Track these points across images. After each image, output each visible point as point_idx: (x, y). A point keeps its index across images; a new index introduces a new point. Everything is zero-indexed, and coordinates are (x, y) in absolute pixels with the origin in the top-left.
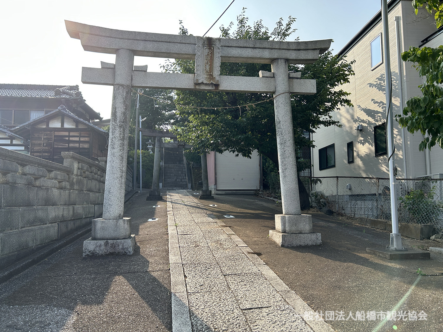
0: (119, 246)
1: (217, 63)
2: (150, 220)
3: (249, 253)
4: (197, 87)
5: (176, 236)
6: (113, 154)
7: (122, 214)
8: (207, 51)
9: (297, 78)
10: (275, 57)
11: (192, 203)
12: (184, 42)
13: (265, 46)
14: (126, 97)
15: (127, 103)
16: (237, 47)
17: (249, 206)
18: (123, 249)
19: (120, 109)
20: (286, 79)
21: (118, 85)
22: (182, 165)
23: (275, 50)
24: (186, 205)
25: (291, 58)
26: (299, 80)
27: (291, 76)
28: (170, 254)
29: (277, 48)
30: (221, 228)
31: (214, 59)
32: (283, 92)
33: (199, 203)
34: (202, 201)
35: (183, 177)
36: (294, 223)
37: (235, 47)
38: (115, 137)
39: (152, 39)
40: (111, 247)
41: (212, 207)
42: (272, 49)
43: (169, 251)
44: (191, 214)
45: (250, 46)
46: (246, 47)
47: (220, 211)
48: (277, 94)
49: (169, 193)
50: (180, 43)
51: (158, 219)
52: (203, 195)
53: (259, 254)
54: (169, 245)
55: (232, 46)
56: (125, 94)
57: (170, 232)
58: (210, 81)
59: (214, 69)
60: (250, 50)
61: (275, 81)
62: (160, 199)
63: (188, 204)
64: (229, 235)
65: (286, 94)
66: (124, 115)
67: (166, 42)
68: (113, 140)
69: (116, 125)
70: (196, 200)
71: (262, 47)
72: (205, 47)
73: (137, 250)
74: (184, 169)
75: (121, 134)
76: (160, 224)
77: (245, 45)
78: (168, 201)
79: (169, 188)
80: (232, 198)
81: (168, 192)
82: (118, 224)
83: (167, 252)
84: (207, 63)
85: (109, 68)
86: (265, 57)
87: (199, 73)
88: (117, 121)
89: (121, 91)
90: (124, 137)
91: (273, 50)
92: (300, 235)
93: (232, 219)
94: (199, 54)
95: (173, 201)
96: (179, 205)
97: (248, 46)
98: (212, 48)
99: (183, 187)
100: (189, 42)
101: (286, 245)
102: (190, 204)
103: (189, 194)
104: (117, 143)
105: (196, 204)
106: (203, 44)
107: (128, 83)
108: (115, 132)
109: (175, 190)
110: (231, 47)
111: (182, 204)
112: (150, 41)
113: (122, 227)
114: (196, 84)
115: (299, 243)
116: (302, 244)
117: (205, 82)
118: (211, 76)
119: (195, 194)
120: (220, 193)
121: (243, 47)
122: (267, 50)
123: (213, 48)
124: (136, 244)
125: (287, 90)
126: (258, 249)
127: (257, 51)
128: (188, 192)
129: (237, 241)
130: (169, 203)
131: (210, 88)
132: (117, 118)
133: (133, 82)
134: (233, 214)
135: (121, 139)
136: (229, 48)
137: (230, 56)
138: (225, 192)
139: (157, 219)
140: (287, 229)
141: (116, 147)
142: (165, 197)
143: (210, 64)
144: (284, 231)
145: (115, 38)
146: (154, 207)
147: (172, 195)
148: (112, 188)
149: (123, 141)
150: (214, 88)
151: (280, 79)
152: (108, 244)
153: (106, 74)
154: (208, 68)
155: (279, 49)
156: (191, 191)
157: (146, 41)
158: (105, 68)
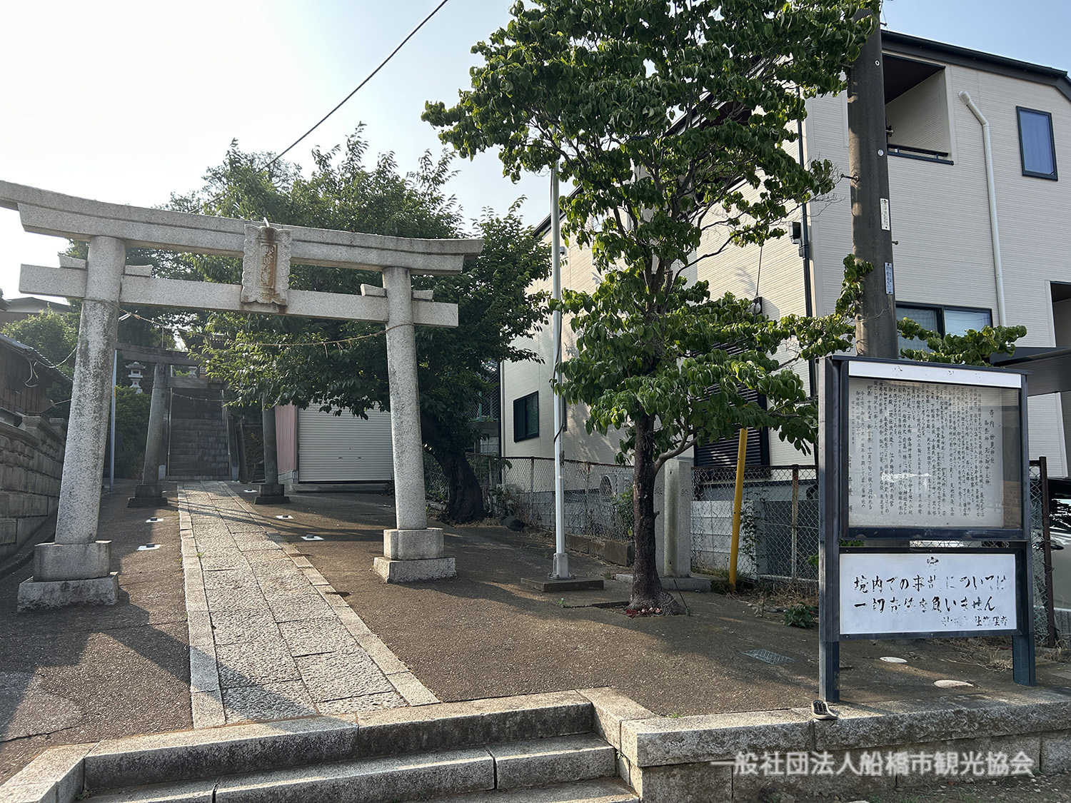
0: (89, 590)
1: (283, 270)
2: (142, 548)
3: (327, 593)
4: (246, 308)
5: (199, 573)
6: (80, 427)
7: (95, 534)
8: (265, 249)
9: (427, 300)
10: (388, 263)
11: (238, 513)
12: (222, 229)
13: (370, 245)
14: (108, 323)
15: (109, 333)
16: (321, 243)
17: (363, 516)
18: (97, 595)
19: (95, 344)
20: (407, 301)
21: (93, 300)
22: (217, 423)
23: (389, 252)
24: (222, 517)
25: (416, 267)
26: (429, 303)
27: (416, 296)
28: (187, 600)
29: (391, 248)
30: (288, 559)
31: (278, 263)
32: (400, 323)
33: (254, 511)
34: (261, 507)
35: (220, 450)
36: (411, 542)
37: (317, 242)
38: (85, 396)
39: (161, 222)
40: (74, 592)
41: (281, 520)
42: (382, 249)
43: (186, 596)
44: (233, 535)
45: (344, 243)
46: (336, 244)
47: (297, 528)
48: (391, 325)
49: (184, 491)
50: (215, 231)
51: (160, 545)
52: (265, 495)
53: (344, 595)
54: (186, 588)
55: (312, 240)
56: (106, 318)
57: (185, 567)
58: (270, 299)
59: (278, 279)
60: (344, 249)
61: (388, 303)
62: (162, 503)
63: (228, 515)
64: (301, 570)
65: (407, 327)
66: (105, 355)
67: (188, 228)
68: (80, 401)
69: (88, 372)
70: (247, 507)
71: (366, 245)
72: (262, 244)
73: (123, 598)
74: (224, 431)
75: (96, 389)
76: (165, 555)
77: (335, 241)
78: (182, 509)
79: (182, 478)
80: (332, 499)
81: (181, 487)
82: (88, 552)
83: (182, 598)
84: (265, 269)
85: (76, 269)
86: (370, 263)
87: (249, 285)
88: (90, 366)
89: (99, 311)
90: (102, 395)
91: (385, 252)
92: (421, 561)
93: (317, 543)
94: (251, 254)
95: (194, 509)
96: (207, 517)
97: (341, 243)
98: (275, 246)
99: (219, 474)
100: (232, 231)
101: (396, 579)
102: (232, 514)
103: (233, 492)
104: (89, 406)
105: (247, 515)
106: (259, 239)
107: (114, 298)
108: (84, 386)
109: (199, 481)
110: (310, 242)
111: (214, 515)
112: (159, 224)
113: (97, 557)
114: (243, 303)
115: (418, 576)
116: (424, 577)
117: (260, 301)
118: (272, 291)
119: (247, 491)
120: (307, 490)
121: (332, 244)
122: (375, 251)
123: (277, 246)
124: (119, 588)
125: (408, 320)
126: (344, 587)
127: (357, 251)
128: (230, 486)
129: (311, 578)
130: (184, 512)
131: (270, 310)
132: (89, 361)
133: (123, 296)
134: (322, 533)
135: (97, 399)
136: (307, 244)
137: (307, 257)
138: (319, 487)
139: (157, 547)
140: (400, 553)
141: (87, 412)
142: (174, 499)
143: (269, 270)
144: (395, 558)
145: (89, 215)
146: (149, 521)
147: (189, 495)
148: (77, 487)
149: (101, 402)
150: (277, 310)
151: (397, 301)
152: (69, 587)
153: (69, 279)
154: (266, 277)
155: (396, 250)
156: (238, 486)
157: (150, 223)
158: (67, 268)
